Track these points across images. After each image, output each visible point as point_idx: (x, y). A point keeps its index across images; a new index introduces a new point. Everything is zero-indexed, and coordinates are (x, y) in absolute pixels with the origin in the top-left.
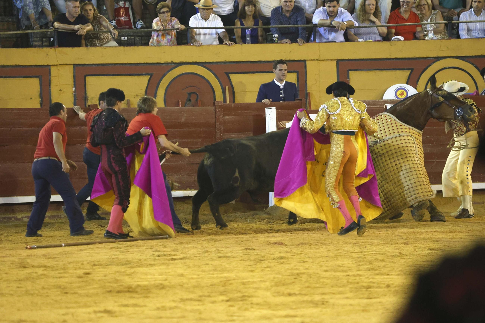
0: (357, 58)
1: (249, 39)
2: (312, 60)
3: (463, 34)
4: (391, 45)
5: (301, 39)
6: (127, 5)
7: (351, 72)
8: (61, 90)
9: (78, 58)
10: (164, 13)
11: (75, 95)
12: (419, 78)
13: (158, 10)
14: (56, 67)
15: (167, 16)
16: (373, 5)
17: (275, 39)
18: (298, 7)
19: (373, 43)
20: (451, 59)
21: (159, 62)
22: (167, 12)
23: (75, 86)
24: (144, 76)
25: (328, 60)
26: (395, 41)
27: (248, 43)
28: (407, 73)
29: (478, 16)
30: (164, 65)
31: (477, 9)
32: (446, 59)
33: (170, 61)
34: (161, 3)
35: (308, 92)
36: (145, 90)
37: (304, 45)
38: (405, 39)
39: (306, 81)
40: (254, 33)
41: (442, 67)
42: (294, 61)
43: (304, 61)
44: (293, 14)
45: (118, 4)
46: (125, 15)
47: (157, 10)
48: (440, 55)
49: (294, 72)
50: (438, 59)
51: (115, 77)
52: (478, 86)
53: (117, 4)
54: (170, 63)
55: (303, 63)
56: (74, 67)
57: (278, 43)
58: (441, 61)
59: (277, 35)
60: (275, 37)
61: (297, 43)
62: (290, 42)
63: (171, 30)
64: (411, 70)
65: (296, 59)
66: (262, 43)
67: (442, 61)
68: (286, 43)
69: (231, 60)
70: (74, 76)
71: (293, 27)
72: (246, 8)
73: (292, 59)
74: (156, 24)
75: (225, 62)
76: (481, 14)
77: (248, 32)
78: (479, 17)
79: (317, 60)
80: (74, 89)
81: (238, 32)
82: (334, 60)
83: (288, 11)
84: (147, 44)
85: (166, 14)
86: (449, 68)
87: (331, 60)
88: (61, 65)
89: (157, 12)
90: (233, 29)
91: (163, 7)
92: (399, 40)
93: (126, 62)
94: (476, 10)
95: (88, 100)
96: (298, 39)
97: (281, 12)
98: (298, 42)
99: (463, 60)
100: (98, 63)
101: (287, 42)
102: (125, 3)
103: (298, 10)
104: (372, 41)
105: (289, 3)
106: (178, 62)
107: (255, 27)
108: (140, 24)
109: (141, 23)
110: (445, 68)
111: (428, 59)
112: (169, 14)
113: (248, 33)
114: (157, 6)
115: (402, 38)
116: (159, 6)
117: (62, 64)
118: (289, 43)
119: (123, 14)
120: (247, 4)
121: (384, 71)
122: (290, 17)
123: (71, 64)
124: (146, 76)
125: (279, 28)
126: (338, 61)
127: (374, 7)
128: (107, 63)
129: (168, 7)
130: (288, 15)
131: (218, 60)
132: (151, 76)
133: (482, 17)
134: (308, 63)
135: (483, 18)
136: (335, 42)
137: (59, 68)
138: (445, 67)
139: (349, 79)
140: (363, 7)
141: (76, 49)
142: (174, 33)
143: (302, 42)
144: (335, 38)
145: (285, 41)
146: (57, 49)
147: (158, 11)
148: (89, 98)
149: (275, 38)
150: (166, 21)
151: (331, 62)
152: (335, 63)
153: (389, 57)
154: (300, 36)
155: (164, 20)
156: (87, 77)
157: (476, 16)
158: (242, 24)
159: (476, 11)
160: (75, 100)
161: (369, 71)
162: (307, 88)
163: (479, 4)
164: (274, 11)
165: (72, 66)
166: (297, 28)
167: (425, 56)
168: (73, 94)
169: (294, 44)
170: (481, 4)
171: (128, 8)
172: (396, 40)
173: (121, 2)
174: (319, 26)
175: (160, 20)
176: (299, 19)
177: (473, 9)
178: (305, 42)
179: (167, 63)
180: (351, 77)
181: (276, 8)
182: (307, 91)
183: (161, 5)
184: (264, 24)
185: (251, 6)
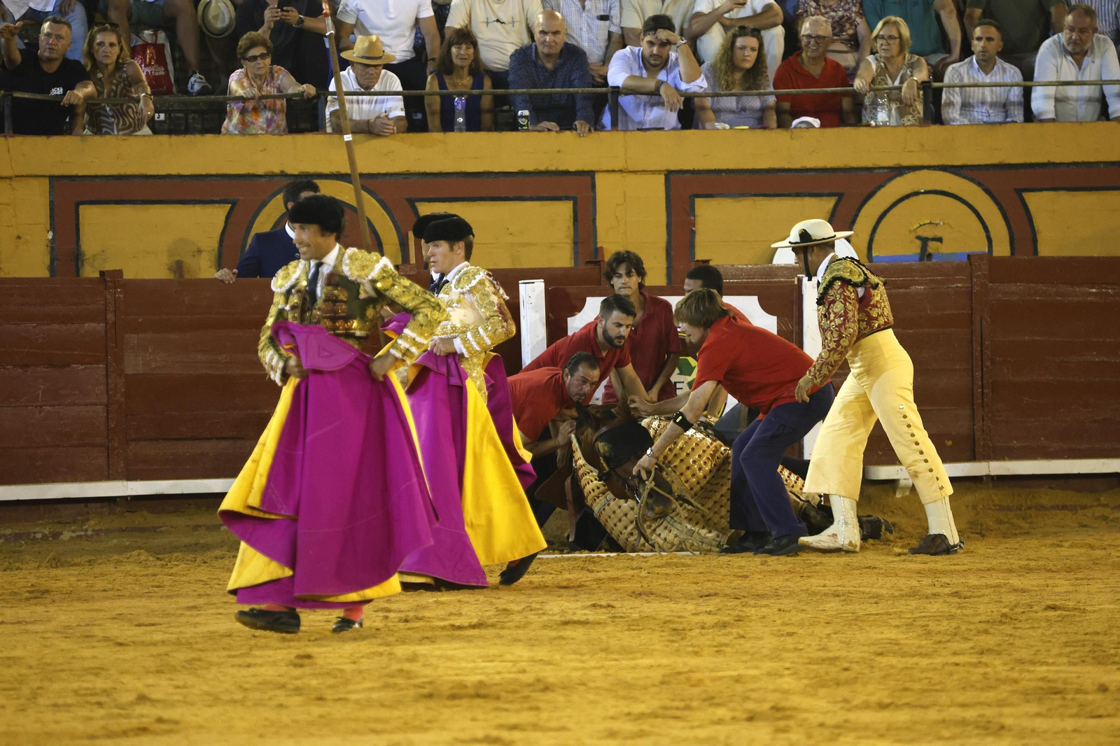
0: (713, 168)
1: (461, 120)
2: (608, 171)
3: (953, 114)
4: (792, 138)
5: (582, 122)
6: (162, 38)
7: (699, 202)
8: (19, 237)
9: (62, 162)
10: (254, 58)
11: (52, 249)
12: (856, 216)
13: (242, 51)
14: (8, 182)
15: (262, 65)
16: (753, 49)
17: (522, 121)
18: (574, 47)
19: (749, 131)
20: (931, 172)
21: (251, 172)
22: (263, 56)
23: (53, 227)
24: (217, 205)
25: (646, 171)
26: (800, 128)
27: (460, 130)
28: (829, 203)
29: (987, 74)
30: (264, 180)
31: (983, 55)
32: (918, 172)
33: (277, 171)
34: (248, 34)
35: (599, 245)
36: (218, 239)
37: (590, 135)
38: (822, 126)
39: (594, 220)
40: (473, 107)
41: (909, 191)
42: (566, 173)
43: (591, 174)
44: (562, 65)
45: (140, 35)
46: (157, 62)
47: (239, 51)
48: (905, 163)
49: (567, 198)
50: (899, 171)
51: (147, 206)
52: (992, 235)
53: (138, 35)
54: (277, 175)
55: (589, 178)
56: (50, 184)
57: (528, 130)
58: (905, 176)
59: (526, 113)
60: (522, 116)
61: (574, 132)
62: (558, 129)
63: (274, 97)
64: (837, 198)
65: (572, 169)
66: (489, 130)
67: (910, 177)
68: (549, 130)
69: (422, 170)
70: (51, 203)
71: (561, 94)
72: (454, 50)
73: (562, 168)
74: (236, 83)
75: (407, 175)
76: (993, 68)
77: (459, 103)
78: (989, 75)
79: (621, 171)
80: (50, 235)
81: (433, 103)
82: (660, 171)
83: (548, 56)
84: (216, 129)
85: (259, 61)
86: (927, 192)
87: (653, 172)
88: (18, 178)
89: (239, 56)
90: (421, 98)
91: (253, 44)
92: (810, 126)
93: (174, 172)
94: (981, 58)
95: (83, 262)
96: (576, 123)
97: (534, 58)
98: (576, 130)
99: (956, 174)
100: (107, 173)
101: (550, 128)
102: (156, 35)
103: (572, 54)
104: (747, 127)
105: (553, 38)
106: (296, 173)
107: (475, 92)
108: (196, 82)
109: (201, 79)
110: (917, 193)
111: (877, 171)
112: (268, 61)
113: (460, 105)
114: (238, 41)
115: (816, 122)
116: (242, 42)
117: (22, 176)
118: (557, 132)
119: (150, 59)
120: (455, 41)
121: (777, 198)
122: (555, 72)
123: (45, 176)
124: (222, 205)
125: (531, 96)
126: (669, 175)
127: (755, 53)
128: (129, 172)
129: (264, 44)
130: (549, 66)
131: (391, 170)
132: (234, 204)
133: (996, 75)
134: (598, 177)
135: (998, 77)
136: (662, 129)
137: (15, 184)
138: (916, 190)
139: (694, 216)
140: (729, 52)
141: (56, 141)
142: (281, 104)
143: (587, 129)
144: (659, 120)
145: (546, 126)
146: (10, 140)
147: (241, 54)
148: (86, 257)
149: (524, 119)
150: (261, 76)
151: (654, 176)
152: (662, 178)
153: (786, 166)
154: (579, 114)
155: (256, 76)
156: (81, 206)
157: (983, 74)
158: (442, 85)
159: (983, 60)
160: (52, 260)
161: (741, 199)
162: (595, 237)
163: (987, 43)
164: (517, 55)
165: (47, 181)
166: (572, 96)
167: (870, 165)
168: (47, 246)
169: (568, 133)
170: (993, 43)
171: (163, 46)
172: (803, 126)
173: (146, 32)
174: (625, 91)
175: (247, 75)
176: (576, 75)
177: (974, 57)
178: (592, 129)
179: (270, 176)
180: (698, 211)
181: (521, 49)
182: (596, 243)
183: (247, 39)
184: (495, 86)
185: (464, 46)
